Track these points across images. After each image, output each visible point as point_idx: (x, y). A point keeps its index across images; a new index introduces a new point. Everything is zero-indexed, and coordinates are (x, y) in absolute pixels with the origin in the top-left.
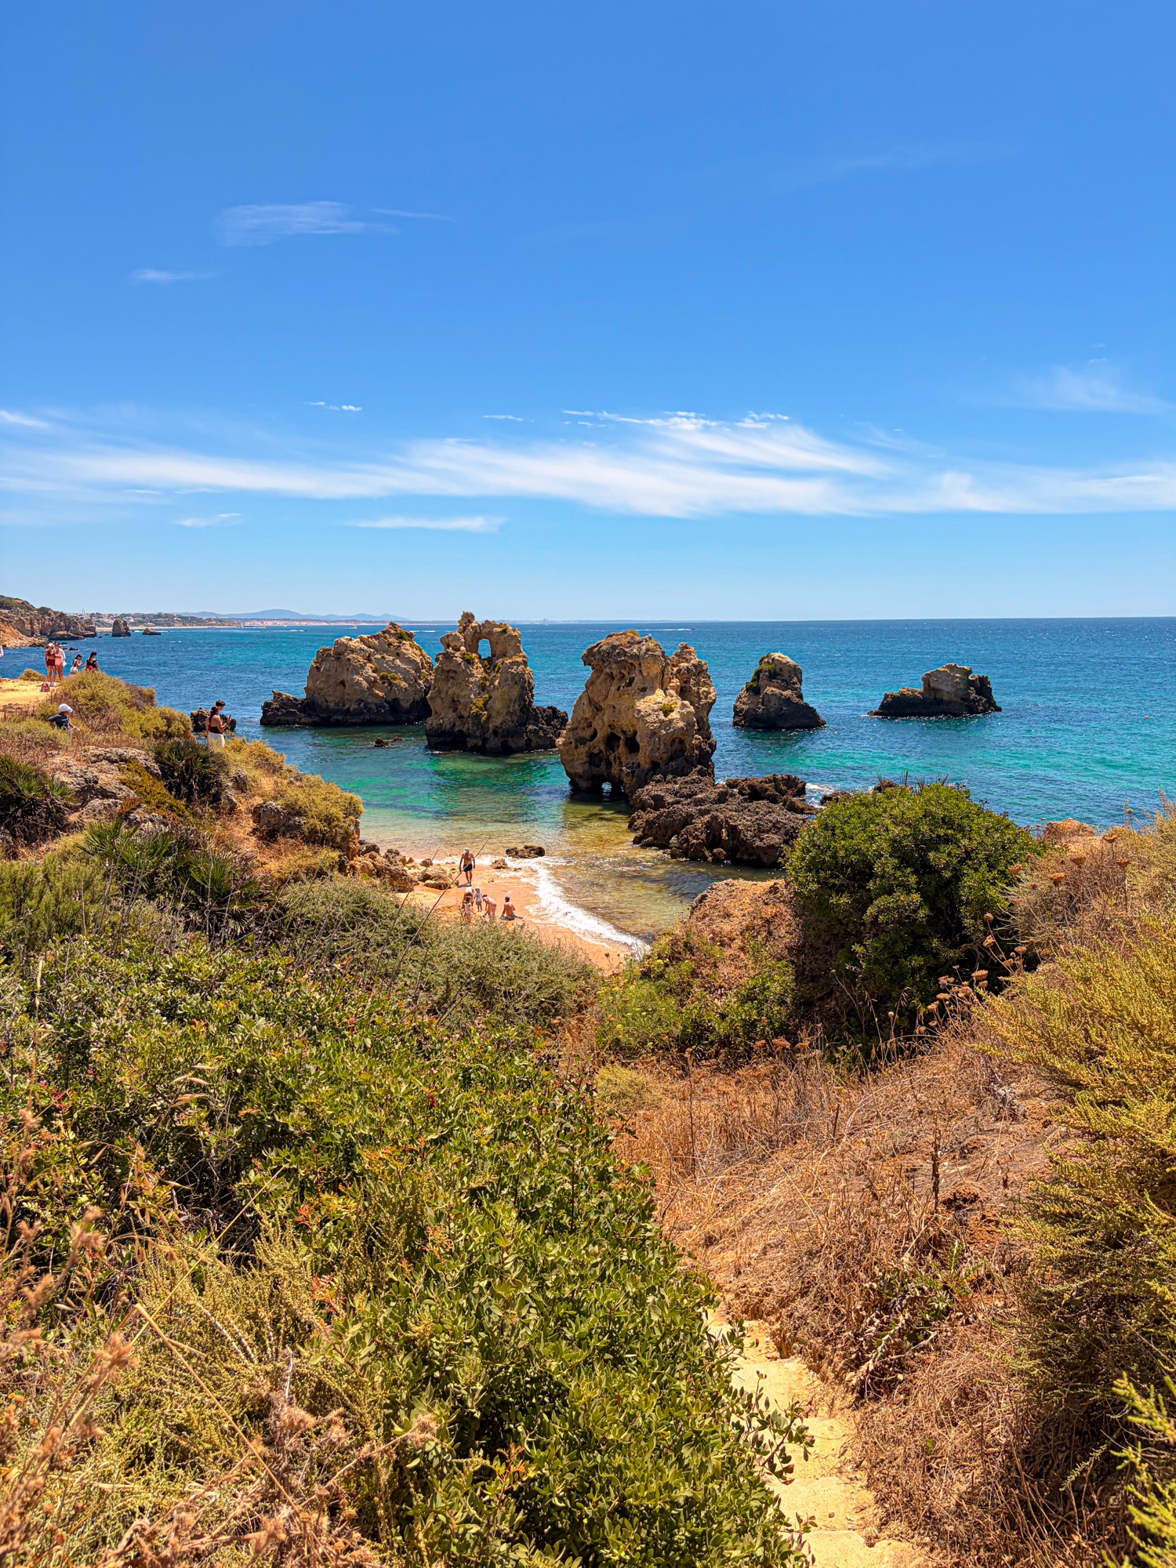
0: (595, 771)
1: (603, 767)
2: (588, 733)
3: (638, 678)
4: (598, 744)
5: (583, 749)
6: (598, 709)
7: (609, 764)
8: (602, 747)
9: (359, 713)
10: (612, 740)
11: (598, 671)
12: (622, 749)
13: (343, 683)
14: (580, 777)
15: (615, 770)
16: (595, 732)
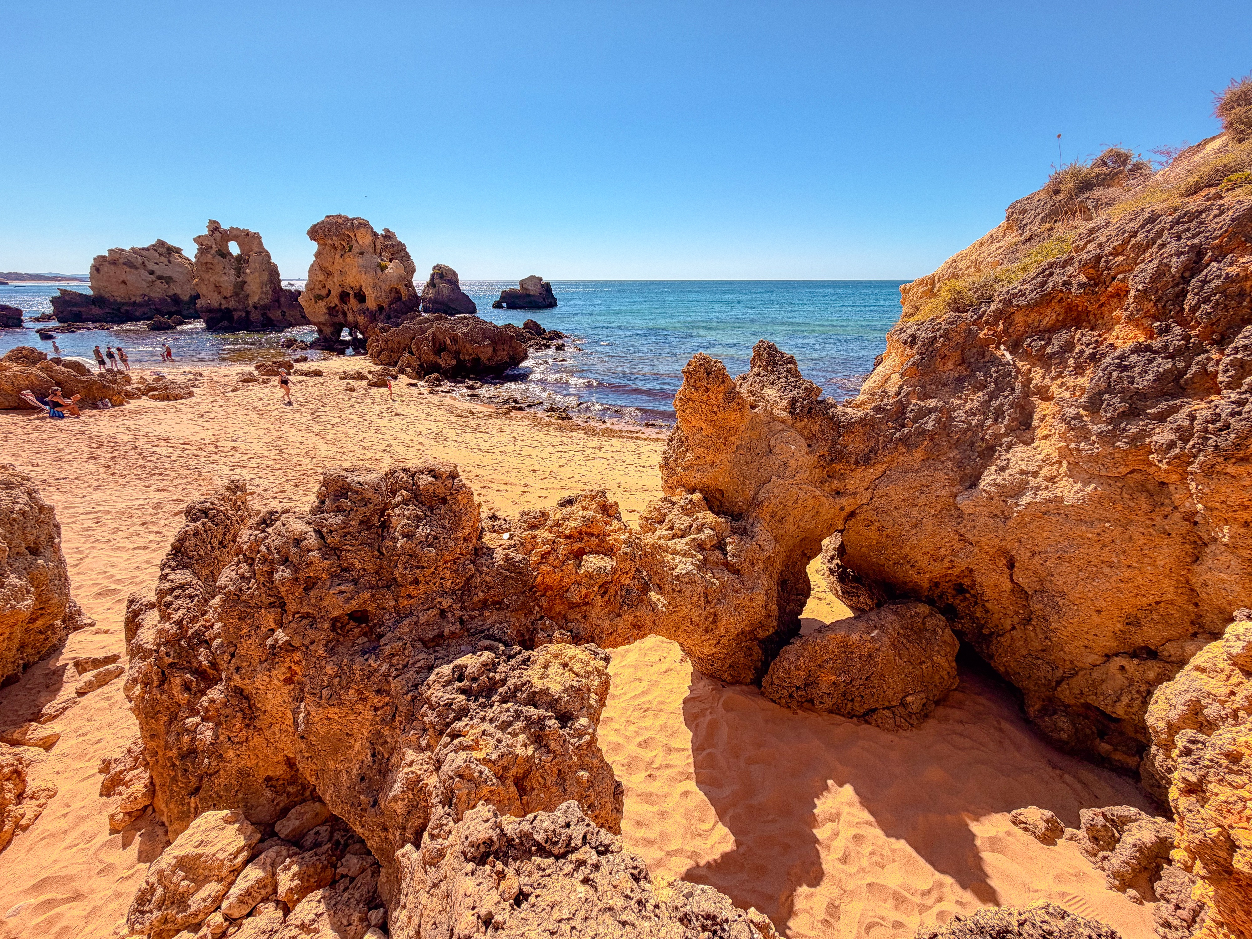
0: (336, 320)
1: (340, 315)
2: (324, 292)
3: (355, 245)
4: (334, 300)
5: (322, 304)
6: (329, 274)
7: (345, 314)
8: (337, 302)
9: (145, 304)
10: (344, 297)
11: (322, 244)
12: (353, 301)
13: (124, 282)
14: (324, 324)
15: (350, 317)
16: (330, 291)
